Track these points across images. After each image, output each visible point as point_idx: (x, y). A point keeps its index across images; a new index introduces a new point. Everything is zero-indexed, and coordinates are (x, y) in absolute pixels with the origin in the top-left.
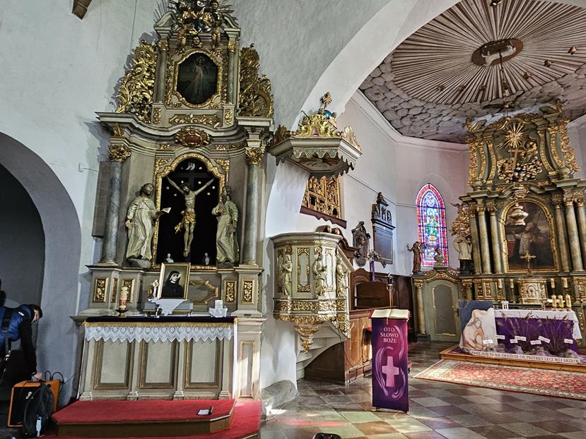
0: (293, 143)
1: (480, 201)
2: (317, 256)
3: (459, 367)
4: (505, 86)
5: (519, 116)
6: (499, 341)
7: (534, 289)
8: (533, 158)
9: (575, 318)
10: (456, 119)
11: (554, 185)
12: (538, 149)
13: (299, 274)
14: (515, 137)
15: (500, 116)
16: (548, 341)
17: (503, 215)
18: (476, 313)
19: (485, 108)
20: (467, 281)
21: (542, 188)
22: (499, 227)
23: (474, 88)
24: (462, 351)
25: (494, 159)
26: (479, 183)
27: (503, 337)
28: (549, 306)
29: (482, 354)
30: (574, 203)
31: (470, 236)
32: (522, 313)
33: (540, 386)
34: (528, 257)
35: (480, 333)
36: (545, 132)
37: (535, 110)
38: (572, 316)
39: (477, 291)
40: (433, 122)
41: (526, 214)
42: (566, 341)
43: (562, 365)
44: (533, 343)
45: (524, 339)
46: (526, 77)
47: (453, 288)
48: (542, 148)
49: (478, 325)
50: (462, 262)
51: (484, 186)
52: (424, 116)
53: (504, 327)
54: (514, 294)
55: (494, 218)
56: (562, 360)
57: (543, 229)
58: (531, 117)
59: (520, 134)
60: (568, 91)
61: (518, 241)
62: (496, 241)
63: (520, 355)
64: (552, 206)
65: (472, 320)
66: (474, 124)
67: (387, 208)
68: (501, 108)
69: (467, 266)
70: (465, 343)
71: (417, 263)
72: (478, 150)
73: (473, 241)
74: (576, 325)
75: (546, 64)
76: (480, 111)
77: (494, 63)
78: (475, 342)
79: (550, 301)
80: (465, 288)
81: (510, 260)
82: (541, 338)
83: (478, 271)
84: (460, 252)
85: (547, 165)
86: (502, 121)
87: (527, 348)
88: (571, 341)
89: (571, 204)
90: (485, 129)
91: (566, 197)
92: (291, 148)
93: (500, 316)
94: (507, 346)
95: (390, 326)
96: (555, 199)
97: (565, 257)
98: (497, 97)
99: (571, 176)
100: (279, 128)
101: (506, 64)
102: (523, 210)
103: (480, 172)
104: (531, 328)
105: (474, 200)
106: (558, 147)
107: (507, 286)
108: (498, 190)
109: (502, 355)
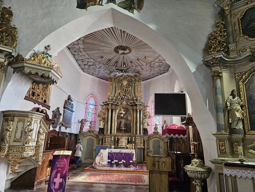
0: (25, 64)
1: (110, 105)
2: (29, 124)
3: (91, 175)
4: (124, 64)
5: (127, 75)
6: (108, 162)
7: (123, 141)
8: (130, 92)
9: (135, 153)
10: (106, 71)
11: (135, 103)
12: (132, 89)
13: (16, 132)
14: (125, 83)
15: (121, 74)
16: (125, 162)
17: (117, 111)
18: (102, 150)
19: (117, 69)
20: (101, 137)
21: (131, 103)
22: (115, 116)
23: (114, 61)
24: (93, 168)
25: (117, 89)
26: (111, 98)
27: (110, 161)
28: (127, 148)
29: (101, 168)
30: (140, 110)
31: (104, 119)
32: (117, 151)
33: (119, 180)
34: (123, 128)
35: (102, 159)
36: (135, 83)
37: (132, 75)
38: (134, 151)
39: (104, 141)
40: (97, 70)
41: (124, 113)
42: (131, 161)
43: (128, 171)
44: (120, 163)
45: (117, 161)
46: (131, 62)
47: (94, 139)
48: (133, 89)
49: (101, 156)
50: (100, 129)
51: (112, 99)
52: (94, 67)
53: (111, 156)
54: (116, 143)
55: (114, 112)
56: (128, 169)
57: (129, 118)
58: (131, 77)
59: (127, 82)
60: (143, 71)
61: (121, 122)
62: (113, 121)
63: (115, 168)
64: (133, 110)
65: (100, 154)
66: (112, 74)
67: (72, 103)
68: (122, 71)
69: (102, 130)
70: (96, 164)
71: (81, 128)
72: (112, 85)
73: (105, 120)
74: (134, 155)
75: (138, 59)
76: (115, 70)
77: (122, 54)
78: (99, 163)
79: (128, 146)
80: (99, 140)
81: (117, 129)
82: (123, 161)
83: (105, 132)
84: (100, 125)
85: (134, 95)
86: (121, 76)
87: (118, 165)
88: (132, 162)
89: (139, 110)
90: (116, 77)
91: (138, 107)
92: (24, 67)
93: (110, 152)
94: (110, 164)
95: (62, 159)
96: (134, 108)
97: (134, 129)
98: (121, 67)
99: (140, 101)
100: (18, 55)
101: (125, 56)
102: (124, 111)
103: (112, 94)
104: (120, 156)
105: (108, 104)
106: (138, 90)
107: (115, 140)
108: (117, 101)
109: (108, 168)
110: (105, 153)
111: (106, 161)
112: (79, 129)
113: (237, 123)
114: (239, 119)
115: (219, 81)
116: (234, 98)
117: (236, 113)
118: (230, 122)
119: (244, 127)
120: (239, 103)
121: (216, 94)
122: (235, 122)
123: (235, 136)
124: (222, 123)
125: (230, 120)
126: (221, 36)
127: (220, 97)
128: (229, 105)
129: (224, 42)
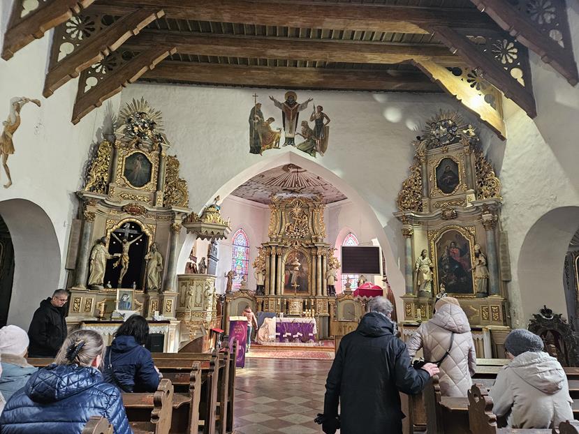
0: (202, 225)
1: (273, 248)
3: (257, 352)
4: (297, 183)
5: (300, 198)
6: (277, 336)
7: (297, 305)
8: (305, 225)
9: (315, 323)
10: (265, 192)
11: (314, 244)
12: (308, 220)
14: (297, 210)
15: (290, 195)
16: (301, 335)
17: (285, 258)
18: (266, 319)
19: (284, 190)
20: (260, 299)
21: (307, 245)
22: (282, 265)
23: (280, 180)
24: (257, 343)
25: (284, 223)
26: (275, 236)
27: (279, 334)
28: (304, 316)
29: (268, 344)
30: (322, 256)
31: (265, 270)
32: (290, 320)
33: (297, 356)
34: (296, 285)
35: (267, 332)
36: (313, 211)
37: (309, 196)
38: (314, 321)
39: (265, 306)
40: (252, 191)
41: (299, 264)
42: (310, 334)
43: (307, 348)
44: (294, 336)
45: (290, 334)
46: (307, 181)
47: (250, 303)
48: (310, 220)
49: (266, 327)
50: (258, 286)
51: (277, 239)
52: (247, 187)
53: (280, 328)
54: (286, 307)
55: (280, 260)
56: (307, 345)
57: (305, 269)
58: (307, 200)
59: (300, 209)
60: (326, 191)
61: (291, 275)
62: (279, 274)
63: (287, 344)
64: (311, 255)
65: (263, 324)
66: (275, 197)
68: (293, 192)
69: (261, 288)
70: (259, 338)
71: (229, 286)
72: (276, 214)
73: (266, 273)
74: (315, 326)
75: (318, 178)
76: (281, 191)
77: (293, 172)
78: (264, 338)
79: (304, 313)
80: (258, 304)
81: (285, 287)
82: (298, 333)
83: (267, 292)
84: (258, 280)
85: (311, 231)
86: (292, 198)
87: (291, 339)
88: (312, 335)
89: (320, 256)
90: (282, 201)
91: (319, 252)
93: (279, 321)
94: (281, 339)
96: (313, 252)
97: (314, 287)
98: (291, 186)
99: (322, 240)
101: (299, 174)
102: (299, 262)
103: (275, 229)
104: (294, 327)
105: (270, 246)
106: (318, 220)
107: (282, 303)
108: (284, 241)
109: (278, 344)
110: (271, 323)
111: (273, 334)
112: (224, 286)
113: (425, 286)
114: (427, 282)
115: (409, 240)
116: (423, 259)
117: (424, 274)
118: (419, 284)
119: (432, 290)
120: (429, 265)
121: (406, 254)
122: (423, 285)
123: (422, 300)
124: (411, 285)
125: (419, 281)
126: (416, 185)
127: (409, 258)
128: (418, 267)
129: (419, 193)
